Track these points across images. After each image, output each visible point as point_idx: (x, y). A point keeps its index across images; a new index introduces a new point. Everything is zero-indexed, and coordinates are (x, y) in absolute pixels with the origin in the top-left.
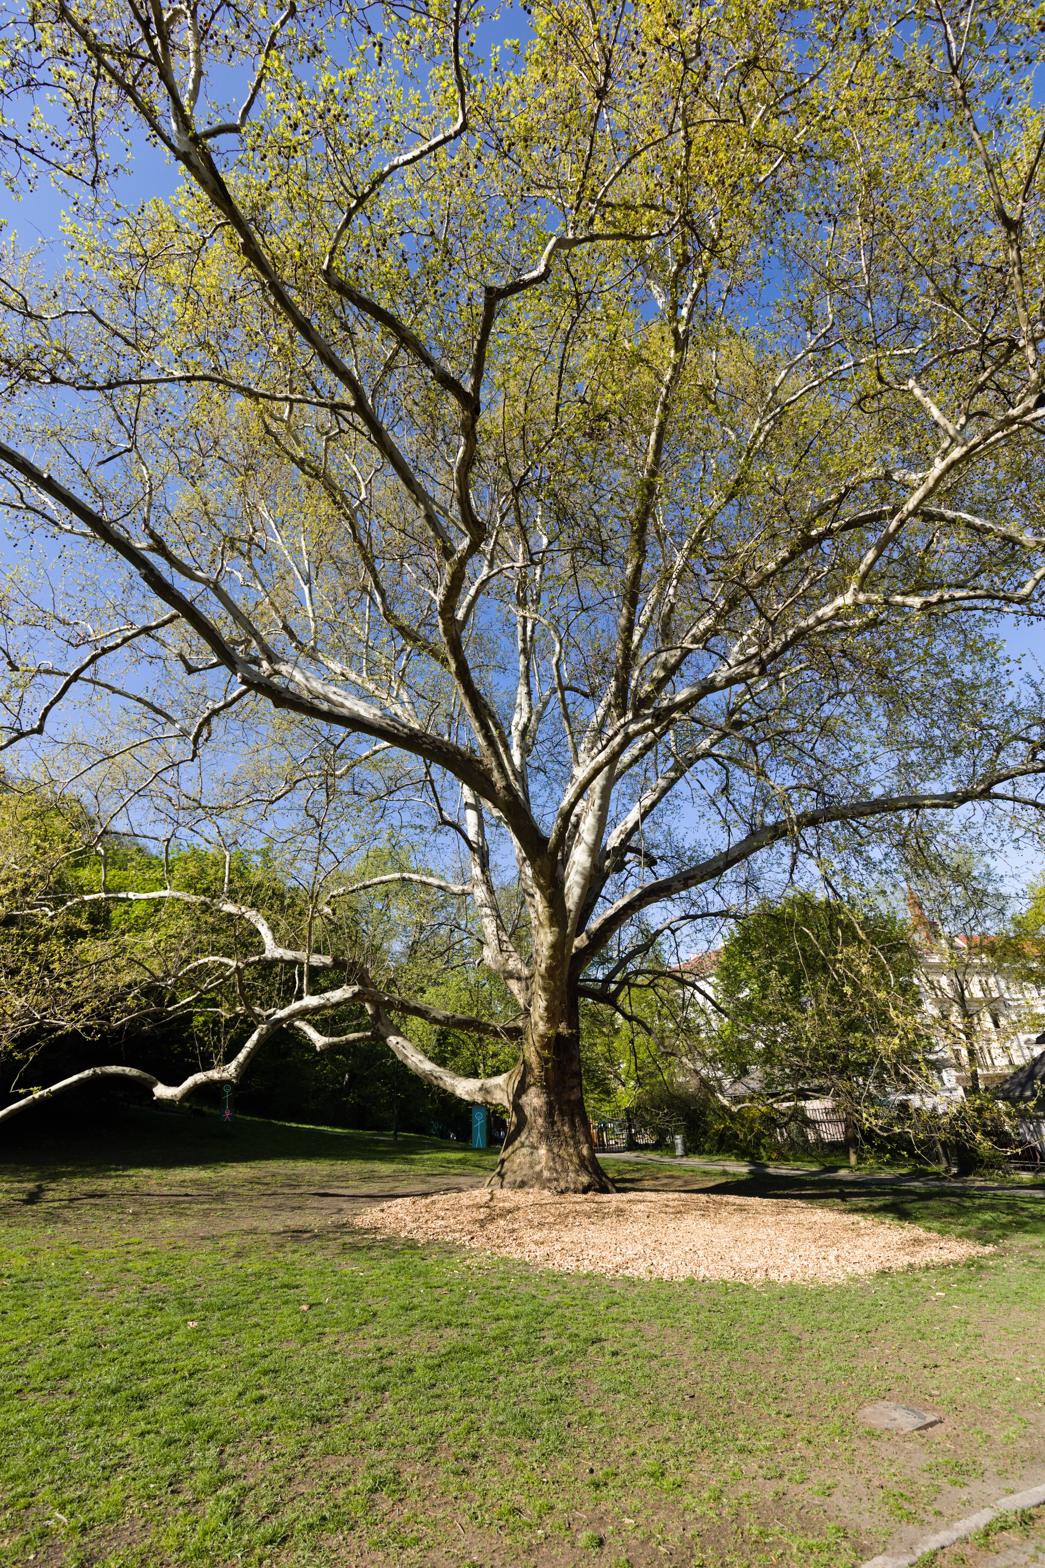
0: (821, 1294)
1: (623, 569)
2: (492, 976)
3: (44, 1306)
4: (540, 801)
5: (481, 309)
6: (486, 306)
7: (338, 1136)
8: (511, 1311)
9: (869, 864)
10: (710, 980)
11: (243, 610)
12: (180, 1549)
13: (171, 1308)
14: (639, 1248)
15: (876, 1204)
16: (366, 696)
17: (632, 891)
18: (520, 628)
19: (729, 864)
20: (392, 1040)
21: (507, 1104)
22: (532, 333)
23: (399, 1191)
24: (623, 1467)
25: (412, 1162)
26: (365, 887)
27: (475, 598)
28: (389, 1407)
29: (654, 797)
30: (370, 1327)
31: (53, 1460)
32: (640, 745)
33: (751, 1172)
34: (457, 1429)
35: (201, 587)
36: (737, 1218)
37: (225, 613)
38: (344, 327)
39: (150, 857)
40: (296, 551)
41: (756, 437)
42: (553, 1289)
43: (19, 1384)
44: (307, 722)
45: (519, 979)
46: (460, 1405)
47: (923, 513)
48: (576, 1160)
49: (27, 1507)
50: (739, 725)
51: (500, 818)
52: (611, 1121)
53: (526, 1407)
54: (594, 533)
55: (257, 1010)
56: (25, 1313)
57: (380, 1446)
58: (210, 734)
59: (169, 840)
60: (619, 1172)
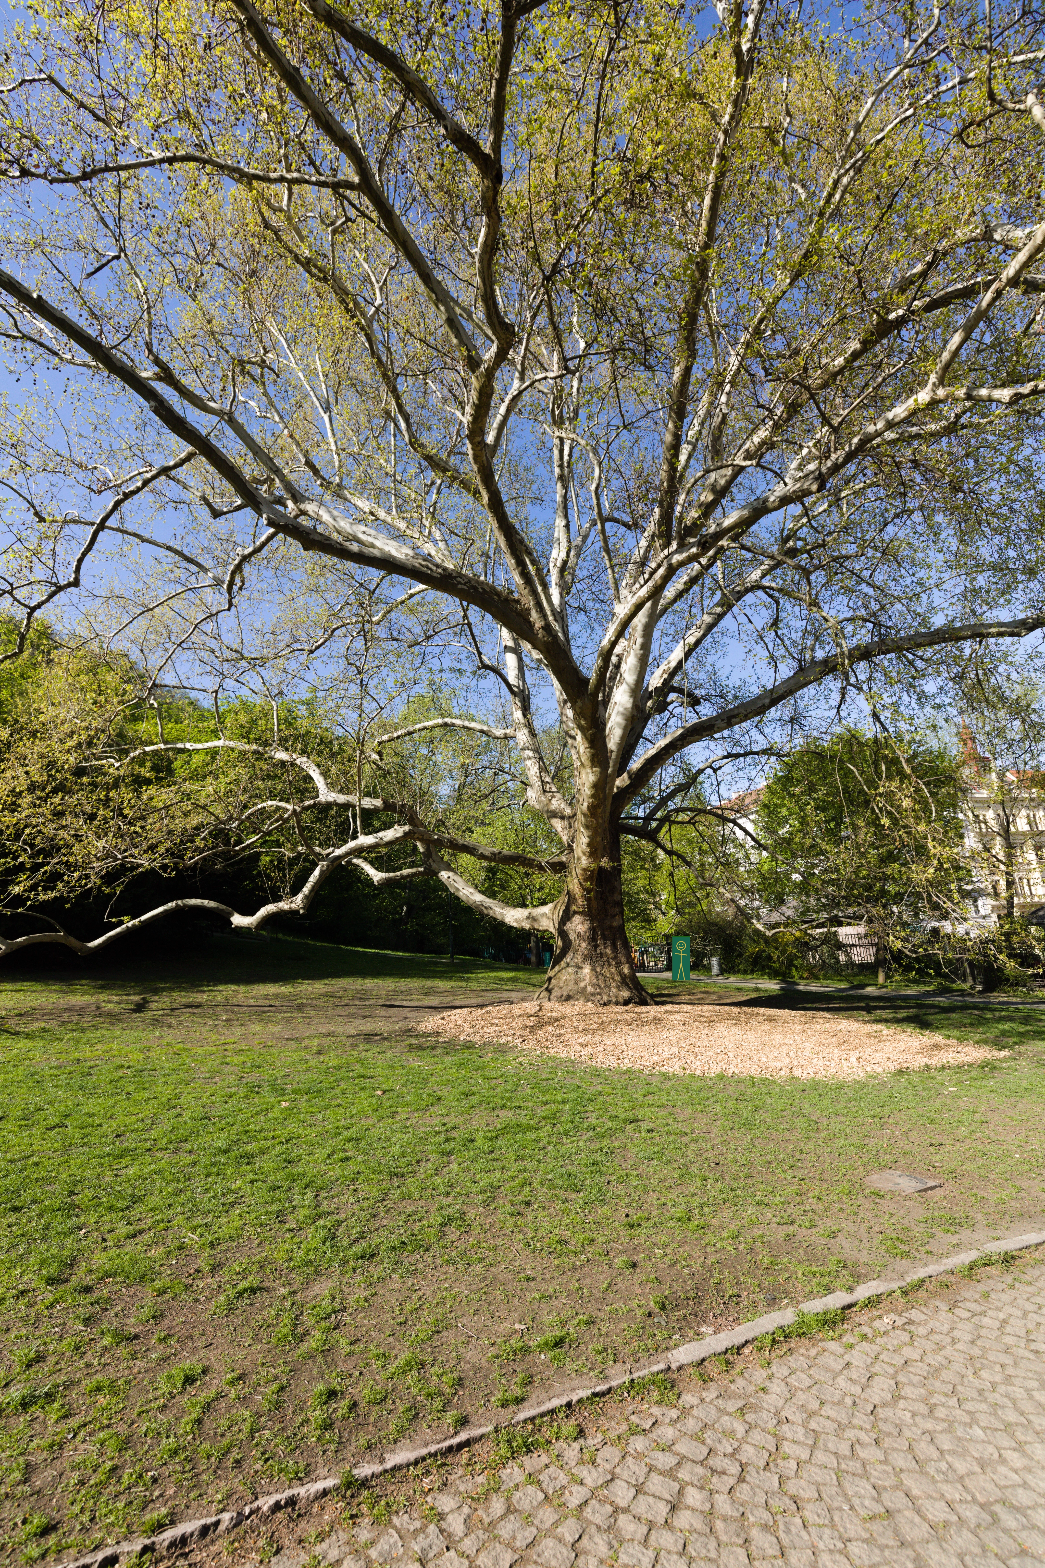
0: (841, 1088)
1: (670, 375)
2: (536, 816)
3: (160, 1089)
4: (580, 642)
5: (499, 36)
6: (504, 27)
7: (400, 959)
8: (559, 1098)
9: (922, 698)
10: (752, 817)
11: (262, 444)
12: (290, 1260)
13: (266, 1091)
14: (675, 1050)
15: (899, 1016)
16: (399, 537)
17: (674, 731)
18: (556, 452)
19: (774, 702)
20: (444, 875)
21: (552, 930)
22: (562, 68)
23: (457, 1003)
24: (654, 1214)
25: (467, 980)
26: (410, 733)
27: (506, 418)
28: (454, 1166)
29: (698, 634)
30: (436, 1108)
31: (182, 1198)
32: (686, 578)
33: (782, 989)
34: (512, 1184)
35: (216, 419)
36: (766, 1026)
37: (244, 450)
38: (340, 76)
39: (202, 710)
40: (312, 375)
41: (831, 195)
42: (595, 1081)
43: (148, 1145)
44: (339, 567)
45: (562, 818)
46: (515, 1166)
47: (1026, 281)
48: (617, 978)
49: (167, 1229)
50: (793, 553)
51: (540, 661)
52: (652, 945)
53: (571, 1169)
54: (635, 329)
55: (317, 849)
56: (145, 1094)
57: (447, 1194)
58: (243, 582)
59: (216, 692)
60: (658, 988)
